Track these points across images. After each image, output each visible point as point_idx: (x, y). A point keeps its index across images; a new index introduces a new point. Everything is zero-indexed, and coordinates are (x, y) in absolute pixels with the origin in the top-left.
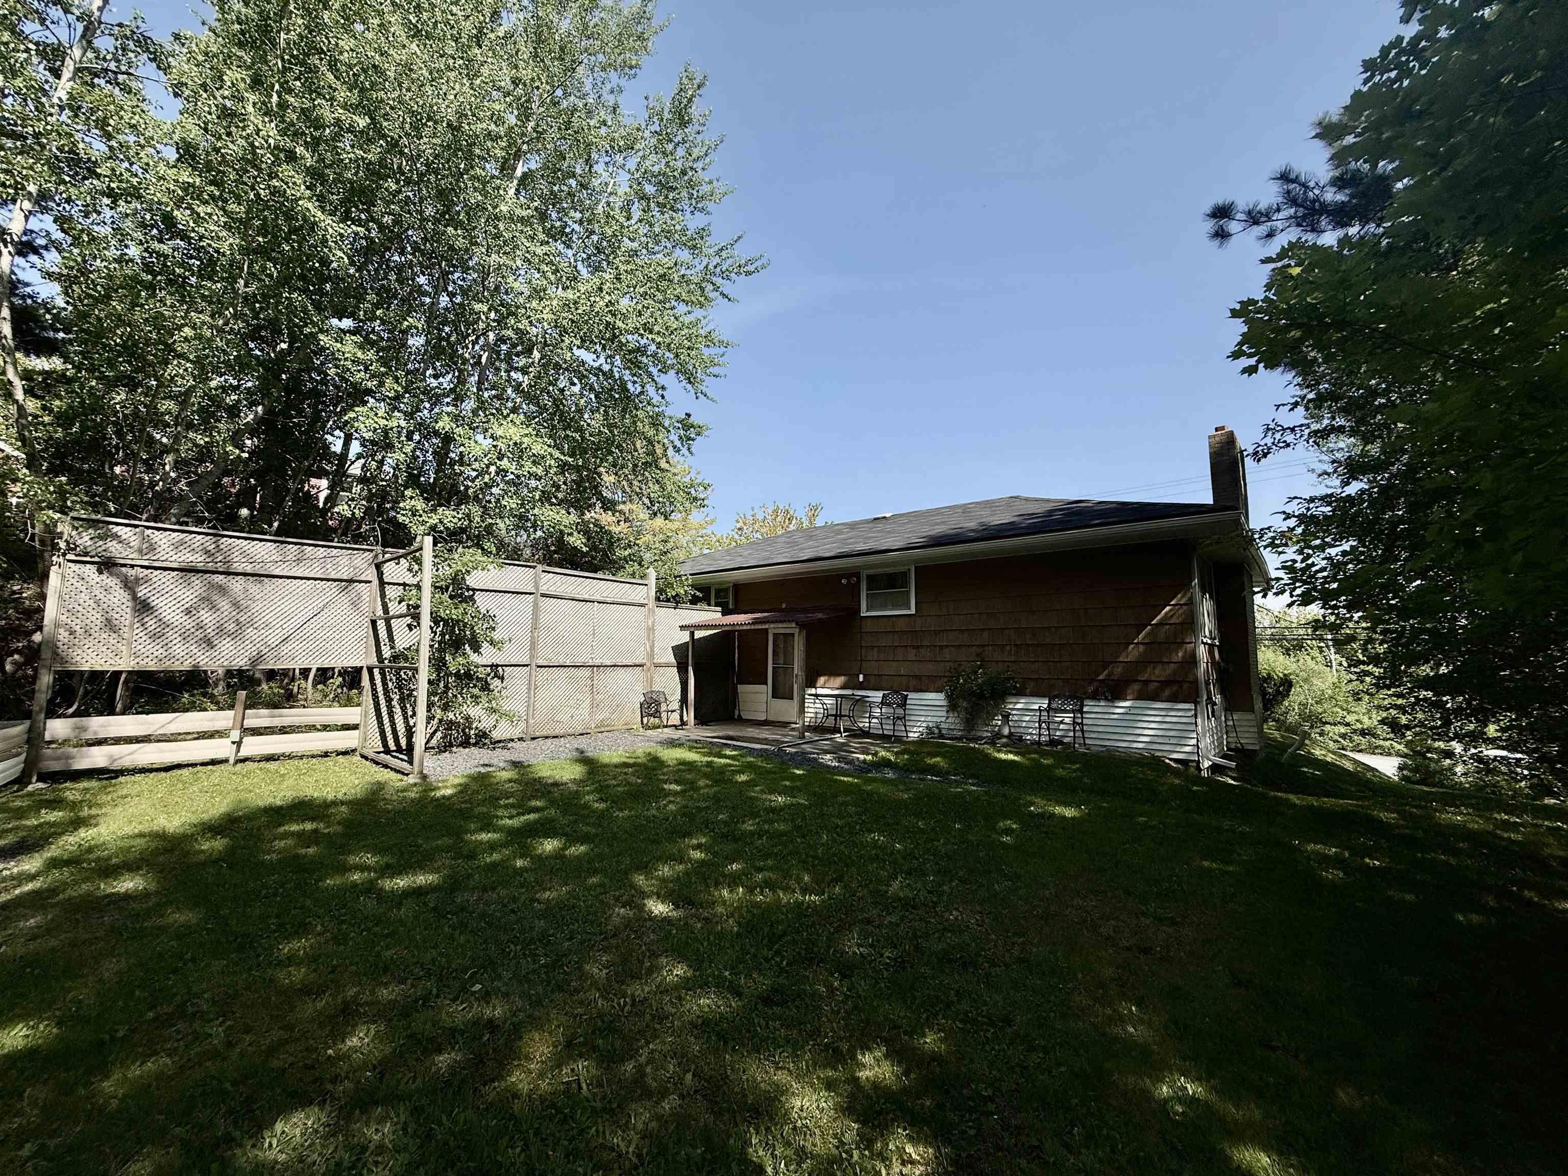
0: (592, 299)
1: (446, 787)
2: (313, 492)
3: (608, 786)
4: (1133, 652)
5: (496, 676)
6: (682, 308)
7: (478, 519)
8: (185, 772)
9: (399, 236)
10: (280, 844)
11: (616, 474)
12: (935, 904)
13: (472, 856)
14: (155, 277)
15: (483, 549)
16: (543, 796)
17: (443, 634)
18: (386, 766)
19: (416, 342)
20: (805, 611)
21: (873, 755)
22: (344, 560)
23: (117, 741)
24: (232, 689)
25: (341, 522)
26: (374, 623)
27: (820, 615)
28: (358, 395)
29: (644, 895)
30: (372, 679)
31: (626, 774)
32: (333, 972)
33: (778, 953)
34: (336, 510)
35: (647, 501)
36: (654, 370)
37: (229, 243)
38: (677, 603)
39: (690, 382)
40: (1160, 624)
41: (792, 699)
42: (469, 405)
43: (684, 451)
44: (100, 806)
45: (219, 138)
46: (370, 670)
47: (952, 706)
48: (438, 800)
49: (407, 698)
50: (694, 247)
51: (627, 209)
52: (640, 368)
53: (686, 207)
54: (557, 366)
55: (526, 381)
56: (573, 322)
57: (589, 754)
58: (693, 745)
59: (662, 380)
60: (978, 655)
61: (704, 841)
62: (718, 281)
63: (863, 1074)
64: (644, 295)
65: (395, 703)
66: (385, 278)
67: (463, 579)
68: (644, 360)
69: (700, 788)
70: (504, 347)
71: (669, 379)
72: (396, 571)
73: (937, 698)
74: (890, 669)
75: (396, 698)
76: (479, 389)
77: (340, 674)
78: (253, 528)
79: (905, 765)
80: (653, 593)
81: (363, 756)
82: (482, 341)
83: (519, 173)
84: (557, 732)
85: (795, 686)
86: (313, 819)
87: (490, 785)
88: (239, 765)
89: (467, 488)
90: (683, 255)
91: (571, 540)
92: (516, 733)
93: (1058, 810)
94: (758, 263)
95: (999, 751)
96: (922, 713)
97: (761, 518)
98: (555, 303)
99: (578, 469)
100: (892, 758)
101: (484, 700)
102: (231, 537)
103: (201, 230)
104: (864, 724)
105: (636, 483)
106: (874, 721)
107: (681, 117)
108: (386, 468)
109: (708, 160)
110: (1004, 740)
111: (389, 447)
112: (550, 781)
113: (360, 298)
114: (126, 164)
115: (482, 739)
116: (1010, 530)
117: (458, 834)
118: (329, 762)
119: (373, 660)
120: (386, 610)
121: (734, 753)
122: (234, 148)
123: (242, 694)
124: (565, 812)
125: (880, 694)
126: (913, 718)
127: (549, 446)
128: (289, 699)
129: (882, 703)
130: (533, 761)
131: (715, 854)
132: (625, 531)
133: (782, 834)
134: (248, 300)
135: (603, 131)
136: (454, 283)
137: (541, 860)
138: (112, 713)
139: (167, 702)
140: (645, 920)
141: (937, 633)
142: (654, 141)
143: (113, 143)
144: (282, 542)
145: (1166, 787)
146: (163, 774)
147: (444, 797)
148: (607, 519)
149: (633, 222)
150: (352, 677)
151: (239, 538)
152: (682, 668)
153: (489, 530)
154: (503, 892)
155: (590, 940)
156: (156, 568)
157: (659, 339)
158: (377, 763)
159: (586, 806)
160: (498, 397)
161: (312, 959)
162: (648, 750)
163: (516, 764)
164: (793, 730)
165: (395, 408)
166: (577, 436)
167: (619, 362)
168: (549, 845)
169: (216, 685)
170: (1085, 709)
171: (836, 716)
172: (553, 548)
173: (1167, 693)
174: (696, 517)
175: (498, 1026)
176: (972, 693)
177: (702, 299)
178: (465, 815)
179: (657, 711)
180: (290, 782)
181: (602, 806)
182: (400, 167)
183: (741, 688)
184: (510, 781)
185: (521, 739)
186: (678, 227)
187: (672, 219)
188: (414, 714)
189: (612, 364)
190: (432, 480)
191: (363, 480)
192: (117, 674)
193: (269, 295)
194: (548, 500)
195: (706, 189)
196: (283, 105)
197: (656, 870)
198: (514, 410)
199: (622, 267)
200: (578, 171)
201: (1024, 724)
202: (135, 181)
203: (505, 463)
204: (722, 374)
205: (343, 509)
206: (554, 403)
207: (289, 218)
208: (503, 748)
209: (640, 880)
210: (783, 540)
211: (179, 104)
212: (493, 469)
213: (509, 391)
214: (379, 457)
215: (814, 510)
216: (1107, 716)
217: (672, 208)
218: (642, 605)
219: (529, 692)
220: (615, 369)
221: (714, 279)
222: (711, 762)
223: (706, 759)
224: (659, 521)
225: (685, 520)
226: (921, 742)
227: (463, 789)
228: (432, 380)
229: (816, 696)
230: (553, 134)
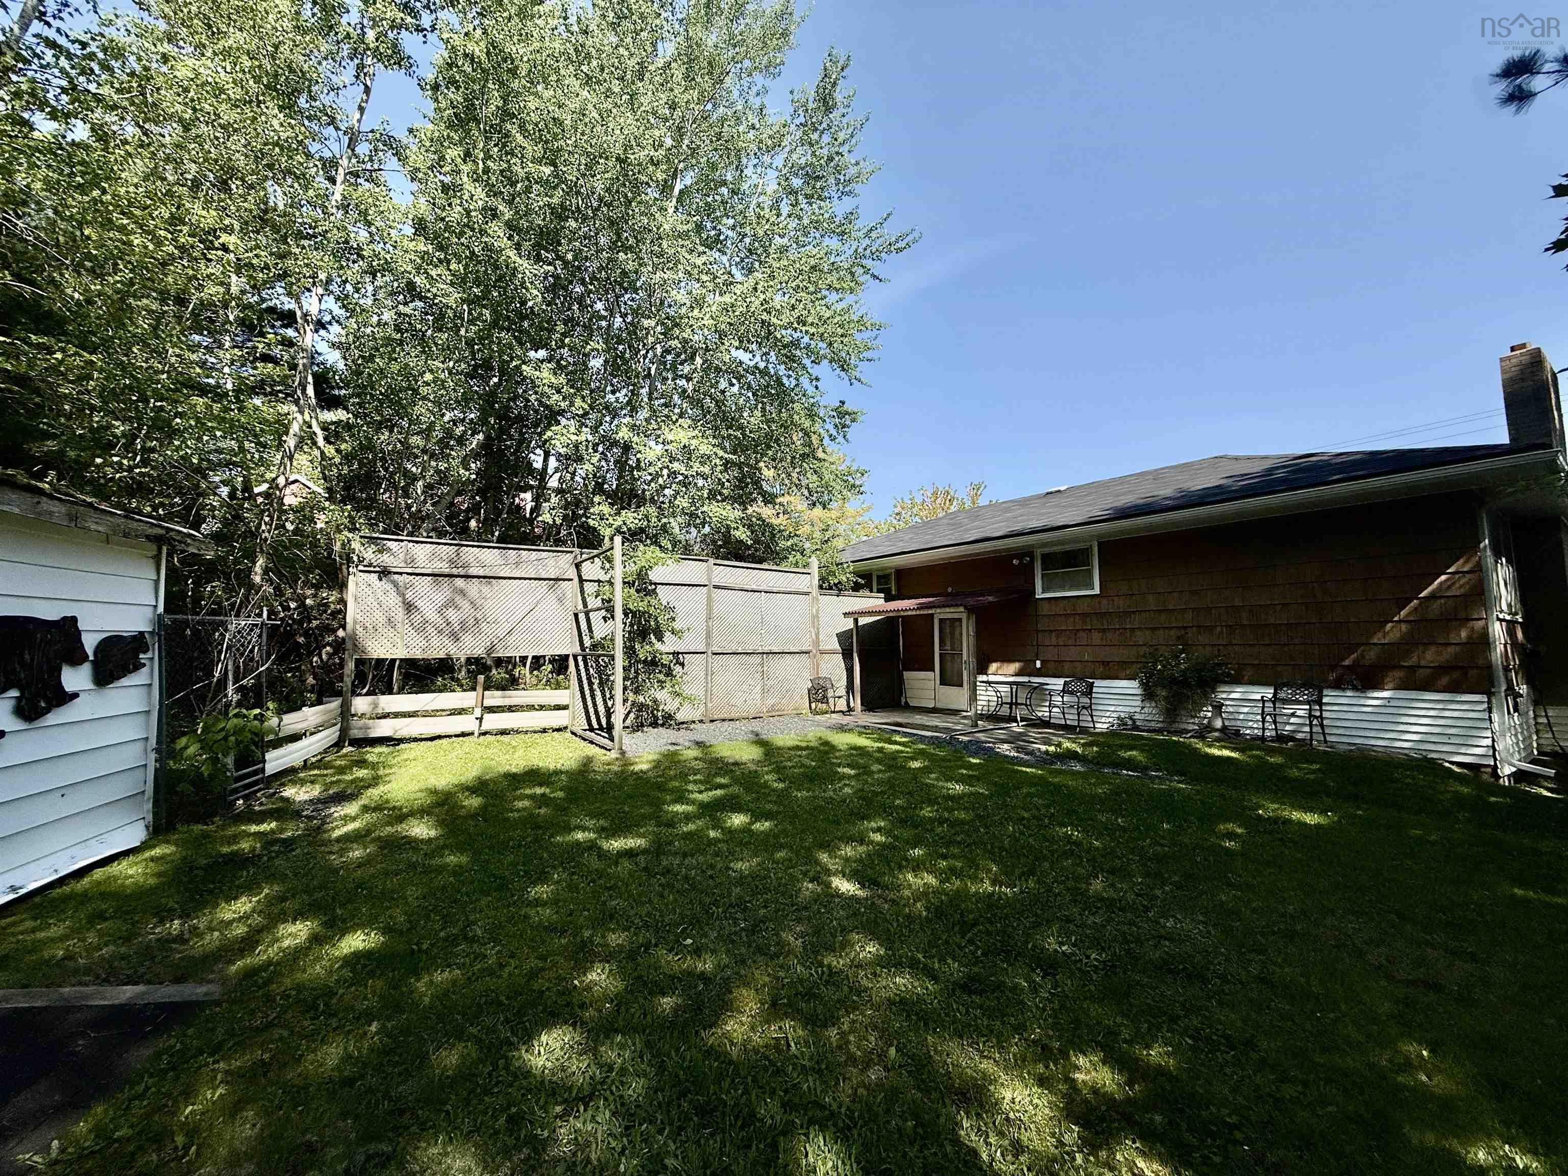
0: (748, 300)
1: (642, 762)
2: (522, 504)
3: (785, 767)
4: (1393, 632)
5: (678, 663)
6: (833, 297)
7: (654, 520)
8: (444, 741)
9: (579, 268)
10: (520, 804)
11: (775, 468)
12: (1147, 909)
13: (671, 824)
14: (402, 334)
15: (660, 547)
16: (726, 773)
17: (631, 625)
18: (592, 742)
19: (596, 363)
20: (973, 594)
21: (1056, 746)
22: (551, 562)
23: (397, 715)
24: (472, 675)
25: (544, 529)
26: (576, 615)
27: (990, 599)
28: (553, 416)
29: (828, 873)
30: (577, 665)
31: (800, 756)
32: (571, 915)
33: (971, 942)
34: (540, 519)
35: (806, 493)
36: (807, 362)
37: (453, 297)
38: (840, 590)
39: (843, 370)
40: (1433, 597)
41: (961, 685)
42: (643, 414)
43: (840, 439)
44: (391, 767)
45: (444, 209)
46: (575, 657)
47: (1148, 695)
48: (636, 773)
49: (605, 683)
50: (843, 233)
51: (776, 207)
52: (794, 362)
53: (833, 194)
54: (718, 370)
55: (690, 387)
56: (731, 324)
57: (764, 737)
58: (864, 730)
59: (815, 370)
60: (1179, 638)
61: (883, 824)
62: (868, 263)
63: (1080, 1076)
64: (796, 289)
65: (595, 687)
66: (569, 309)
67: (646, 574)
68: (798, 353)
69: (873, 772)
70: (669, 357)
71: (824, 370)
72: (591, 570)
73: (1131, 686)
74: (1072, 653)
75: (596, 682)
76: (650, 399)
77: (550, 662)
78: (481, 538)
79: (1094, 758)
80: (816, 582)
81: (573, 733)
82: (650, 354)
83: (676, 192)
84: (733, 716)
85: (965, 673)
86: (541, 785)
87: (679, 762)
88: (482, 737)
89: (644, 491)
90: (833, 243)
91: (737, 534)
92: (697, 715)
93: (1296, 815)
94: (910, 238)
95: (1210, 746)
96: (1112, 702)
97: (919, 500)
98: (714, 308)
99: (740, 466)
100: (1079, 750)
101: (668, 684)
102: (467, 546)
103: (434, 290)
104: (1043, 712)
105: (795, 475)
106: (1055, 710)
107: (825, 102)
108: (577, 478)
109: (854, 141)
110: (1216, 734)
111: (580, 459)
112: (731, 761)
113: (551, 331)
114: (382, 245)
115: (668, 720)
116: (1215, 495)
117: (657, 804)
118: (547, 736)
119: (577, 649)
120: (585, 604)
121: (904, 740)
122: (455, 214)
123: (481, 678)
124: (748, 790)
125: (1061, 681)
126: (1101, 708)
127: (714, 446)
128: (512, 683)
129: (1063, 691)
130: (713, 742)
131: (896, 838)
132: (784, 523)
133: (963, 822)
134: (470, 343)
135: (751, 135)
136: (625, 304)
137: (730, 831)
138: (391, 693)
139: (427, 685)
140: (833, 896)
141: (1127, 614)
142: (799, 134)
143: (373, 229)
144: (504, 548)
145: (1449, 796)
146: (429, 743)
147: (642, 771)
148: (767, 512)
149: (782, 218)
150: (560, 664)
151: (473, 546)
152: (847, 655)
153: (665, 529)
154: (701, 859)
155: (784, 910)
156: (417, 575)
157: (812, 330)
158: (585, 740)
159: (766, 785)
160: (666, 405)
161: (554, 902)
162: (819, 735)
163: (699, 744)
164: (965, 717)
165: (583, 425)
166: (738, 434)
167: (774, 358)
168: (738, 820)
169: (460, 671)
170: (1325, 700)
171: (1011, 704)
172: (720, 543)
173: (1445, 680)
174: (854, 504)
175: (710, 979)
176: (1173, 681)
177: (852, 284)
178: (661, 787)
179: (825, 697)
180: (520, 753)
181: (781, 785)
182: (578, 207)
183: (906, 674)
184: (696, 759)
185: (701, 721)
186: (826, 216)
187: (820, 208)
188: (612, 697)
189: (768, 361)
190: (614, 487)
191: (559, 491)
192: (393, 661)
193: (484, 337)
194: (714, 498)
195: (853, 171)
196: (486, 170)
197: (839, 849)
198: (681, 415)
199: (776, 265)
200: (729, 178)
201: (1241, 717)
202: (388, 257)
203: (676, 466)
204: (876, 357)
205: (546, 517)
206: (717, 405)
207: (496, 267)
208: (687, 729)
209: (824, 857)
210: (945, 521)
211: (415, 186)
212: (665, 472)
213: (676, 397)
214: (571, 469)
215: (977, 488)
216: (1355, 709)
217: (820, 198)
218: (807, 594)
219: (706, 678)
220: (770, 366)
221: (864, 262)
222: (882, 748)
223: (880, 745)
224: (818, 511)
225: (841, 508)
226: (1111, 734)
227: (657, 764)
228: (611, 396)
229: (989, 683)
230: (706, 147)
